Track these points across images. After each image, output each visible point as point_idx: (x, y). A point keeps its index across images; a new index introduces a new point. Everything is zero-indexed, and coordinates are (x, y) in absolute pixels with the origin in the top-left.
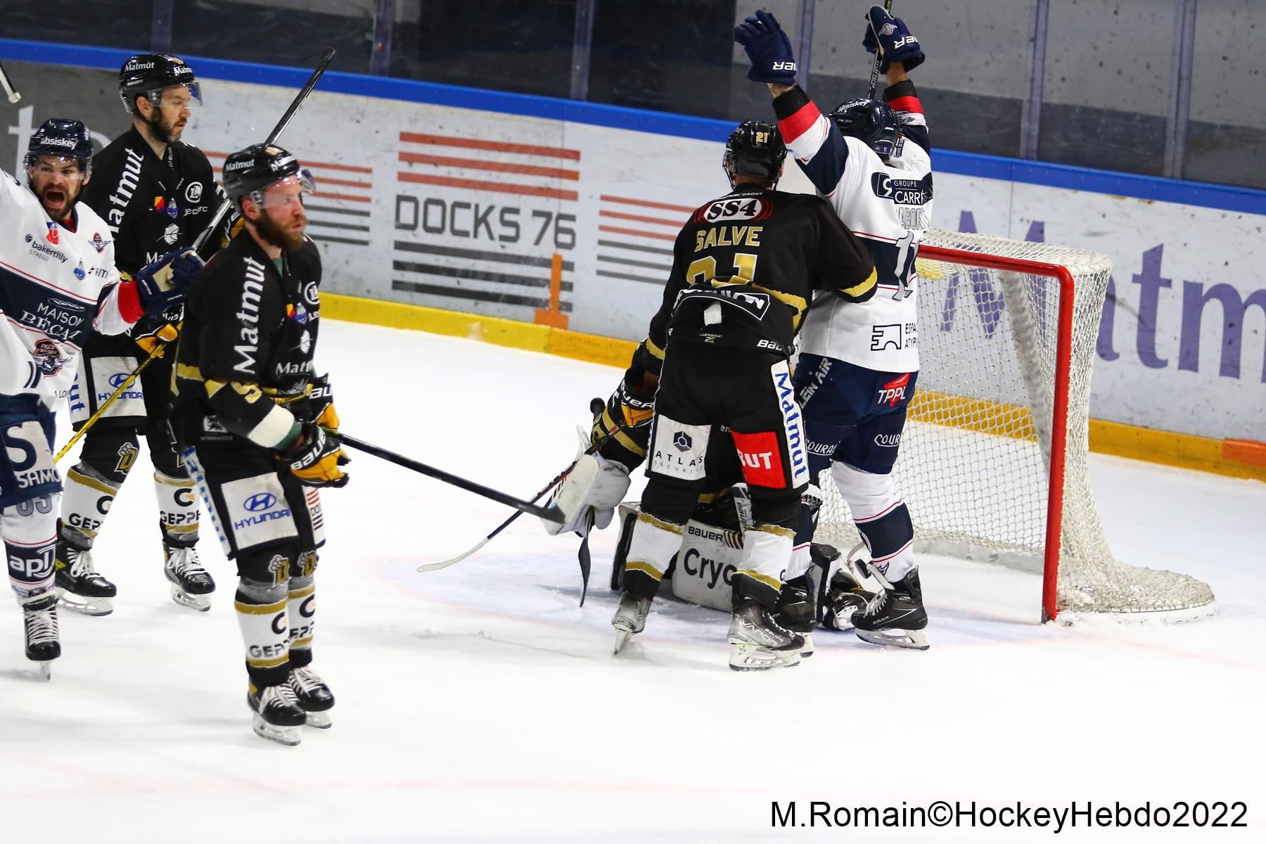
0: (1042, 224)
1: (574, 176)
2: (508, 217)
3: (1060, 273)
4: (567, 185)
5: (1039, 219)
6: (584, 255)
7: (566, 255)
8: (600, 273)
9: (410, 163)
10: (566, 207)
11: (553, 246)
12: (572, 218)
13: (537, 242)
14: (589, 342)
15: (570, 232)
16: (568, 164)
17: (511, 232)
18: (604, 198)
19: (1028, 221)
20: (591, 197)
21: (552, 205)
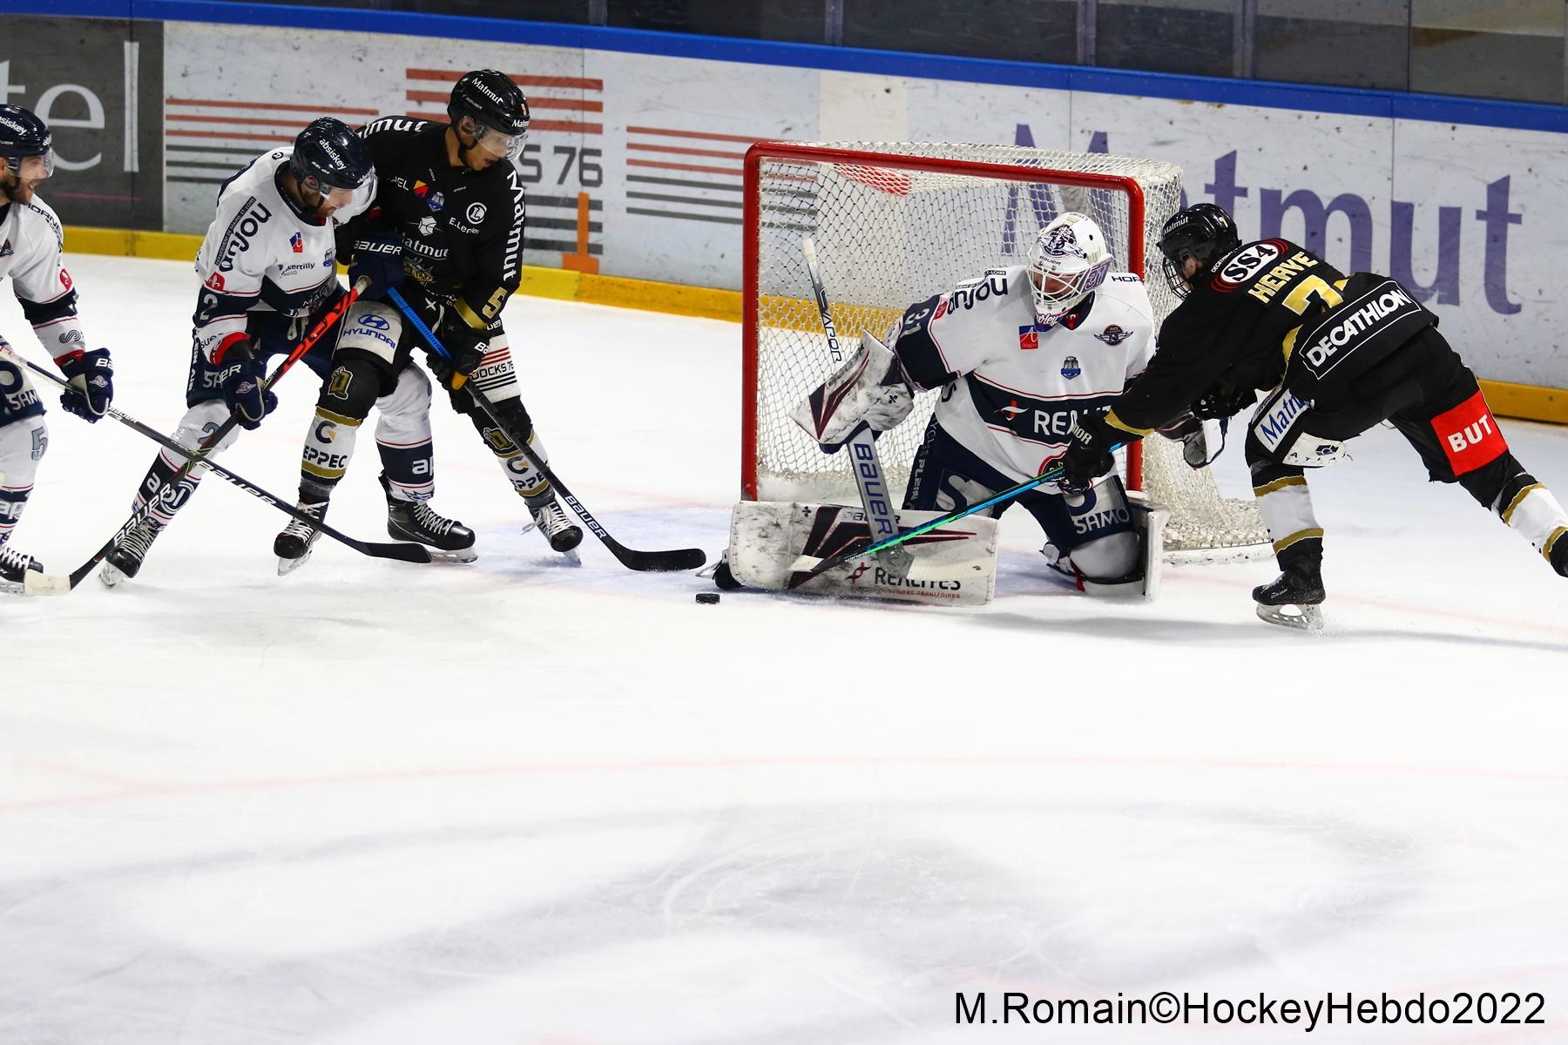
0: (1105, 134)
1: (597, 107)
2: (529, 155)
3: (1128, 185)
4: (590, 117)
5: (1101, 129)
6: (613, 192)
7: (594, 193)
8: (630, 210)
9: (420, 102)
10: (591, 141)
11: (579, 184)
12: (597, 153)
13: (561, 181)
14: (622, 286)
15: (596, 168)
16: (590, 95)
17: (532, 171)
18: (630, 129)
19: (1090, 132)
20: (617, 129)
21: (575, 140)
